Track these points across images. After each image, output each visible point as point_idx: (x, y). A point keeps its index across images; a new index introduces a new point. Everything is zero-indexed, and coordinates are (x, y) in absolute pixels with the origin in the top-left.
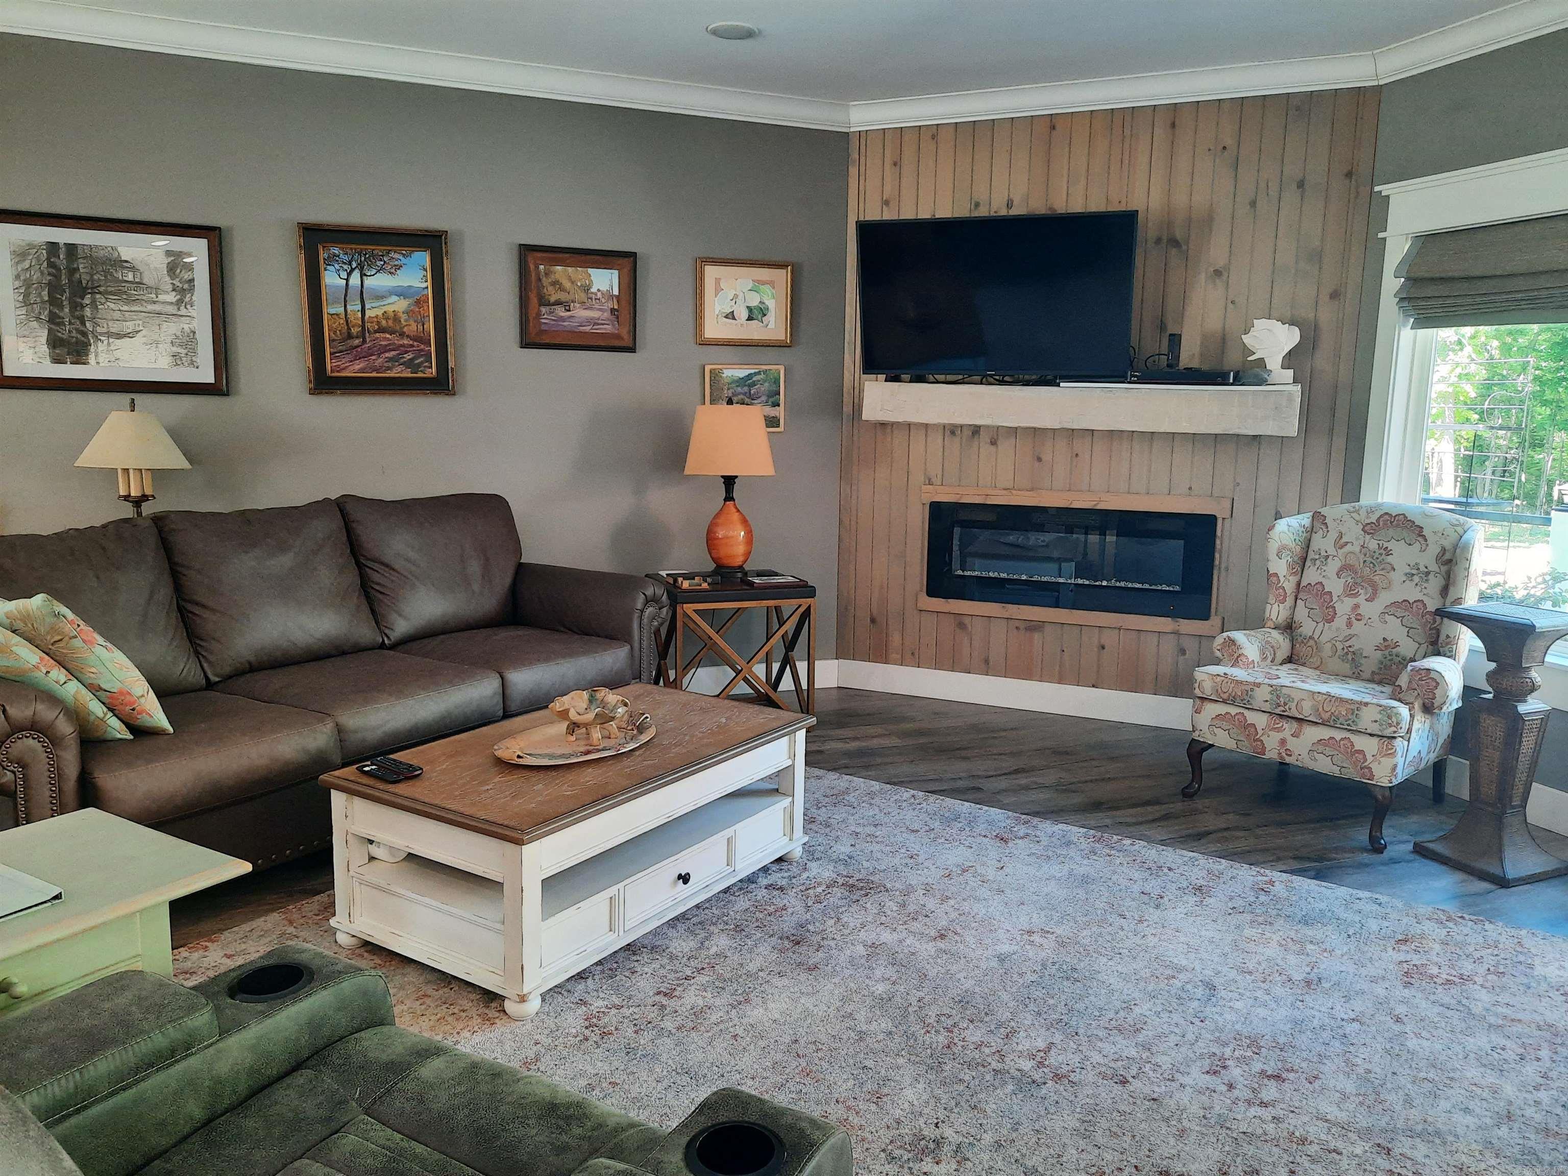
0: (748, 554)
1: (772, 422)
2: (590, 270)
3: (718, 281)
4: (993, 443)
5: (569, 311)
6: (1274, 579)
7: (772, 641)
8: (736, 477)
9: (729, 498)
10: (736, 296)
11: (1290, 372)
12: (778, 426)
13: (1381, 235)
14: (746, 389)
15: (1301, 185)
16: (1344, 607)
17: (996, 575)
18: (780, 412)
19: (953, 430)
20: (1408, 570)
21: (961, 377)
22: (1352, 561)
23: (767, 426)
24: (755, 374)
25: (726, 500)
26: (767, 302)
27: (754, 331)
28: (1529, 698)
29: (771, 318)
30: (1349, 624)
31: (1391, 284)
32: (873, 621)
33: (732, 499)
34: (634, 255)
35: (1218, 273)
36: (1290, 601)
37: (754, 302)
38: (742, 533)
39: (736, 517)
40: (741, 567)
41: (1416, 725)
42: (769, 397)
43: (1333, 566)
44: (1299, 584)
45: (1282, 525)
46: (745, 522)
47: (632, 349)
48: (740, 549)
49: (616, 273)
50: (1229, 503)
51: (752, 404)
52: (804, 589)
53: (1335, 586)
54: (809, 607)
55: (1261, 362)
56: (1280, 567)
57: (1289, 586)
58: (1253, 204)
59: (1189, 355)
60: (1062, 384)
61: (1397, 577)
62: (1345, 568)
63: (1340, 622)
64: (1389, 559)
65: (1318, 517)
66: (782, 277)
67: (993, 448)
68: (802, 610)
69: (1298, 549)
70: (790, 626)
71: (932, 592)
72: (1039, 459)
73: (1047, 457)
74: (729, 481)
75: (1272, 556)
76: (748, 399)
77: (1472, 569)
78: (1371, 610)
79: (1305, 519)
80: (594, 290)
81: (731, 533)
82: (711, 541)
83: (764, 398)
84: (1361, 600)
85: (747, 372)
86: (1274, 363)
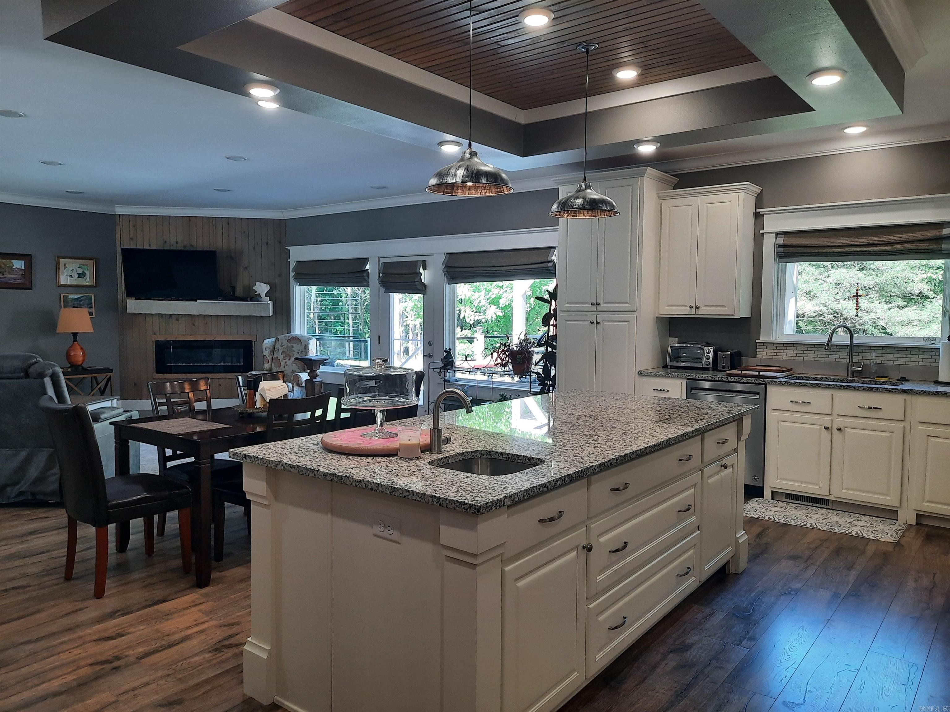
0: (83, 360)
1: (90, 314)
2: (12, 261)
3: (65, 264)
4: (177, 320)
5: (4, 275)
6: (265, 357)
7: (94, 391)
8: (78, 333)
9: (75, 340)
10: (73, 270)
11: (268, 298)
12: (92, 315)
13: (289, 260)
14: (78, 302)
15: (267, 244)
16: (283, 363)
17: (181, 364)
18: (93, 310)
19: (162, 315)
20: (297, 351)
21: (163, 298)
22: (285, 350)
23: (90, 315)
24: (82, 297)
25: (74, 341)
26: (85, 272)
27: (81, 282)
28: (317, 378)
29: (88, 278)
30: (284, 367)
31: (292, 274)
32: (135, 384)
33: (76, 341)
34: (30, 255)
35: (246, 268)
36: (270, 363)
37: (80, 271)
38: (81, 353)
39: (78, 347)
40: (81, 365)
41: (295, 389)
42: (88, 305)
43: (281, 351)
44: (273, 357)
45: (266, 341)
46: (82, 349)
47: (31, 289)
48: (81, 359)
49: (23, 262)
50: (255, 336)
51: (81, 308)
52: (108, 370)
53: (281, 357)
54: (111, 376)
55: (259, 295)
56: (266, 353)
57: (270, 358)
58: (254, 248)
59: (239, 292)
60: (198, 301)
61: (295, 353)
62: (283, 352)
63: (282, 367)
64: (293, 349)
65: (277, 339)
66: (91, 263)
67: (177, 322)
68: (108, 377)
69: (272, 348)
70: (102, 385)
71: (158, 372)
72: (194, 325)
73: (196, 324)
74: (75, 335)
75: (264, 350)
76: (80, 306)
77: (310, 349)
78: (289, 363)
79: (273, 340)
80: (14, 267)
81: (77, 353)
82: (68, 356)
83: (86, 306)
84: (287, 360)
85: (78, 296)
86: (263, 295)
